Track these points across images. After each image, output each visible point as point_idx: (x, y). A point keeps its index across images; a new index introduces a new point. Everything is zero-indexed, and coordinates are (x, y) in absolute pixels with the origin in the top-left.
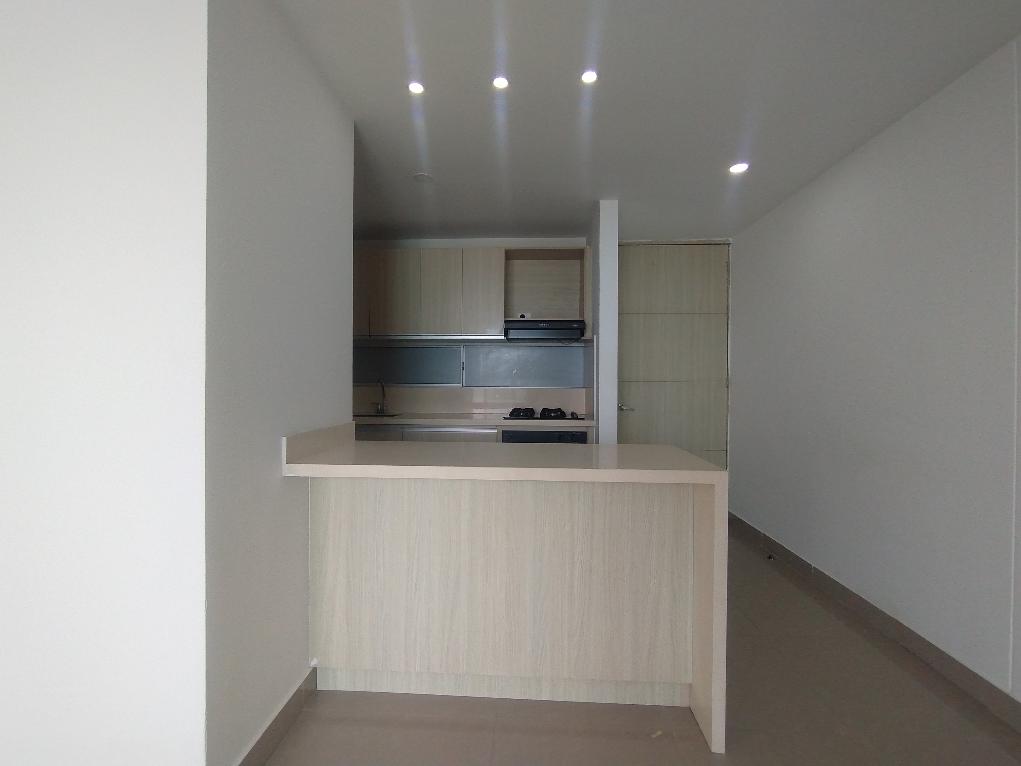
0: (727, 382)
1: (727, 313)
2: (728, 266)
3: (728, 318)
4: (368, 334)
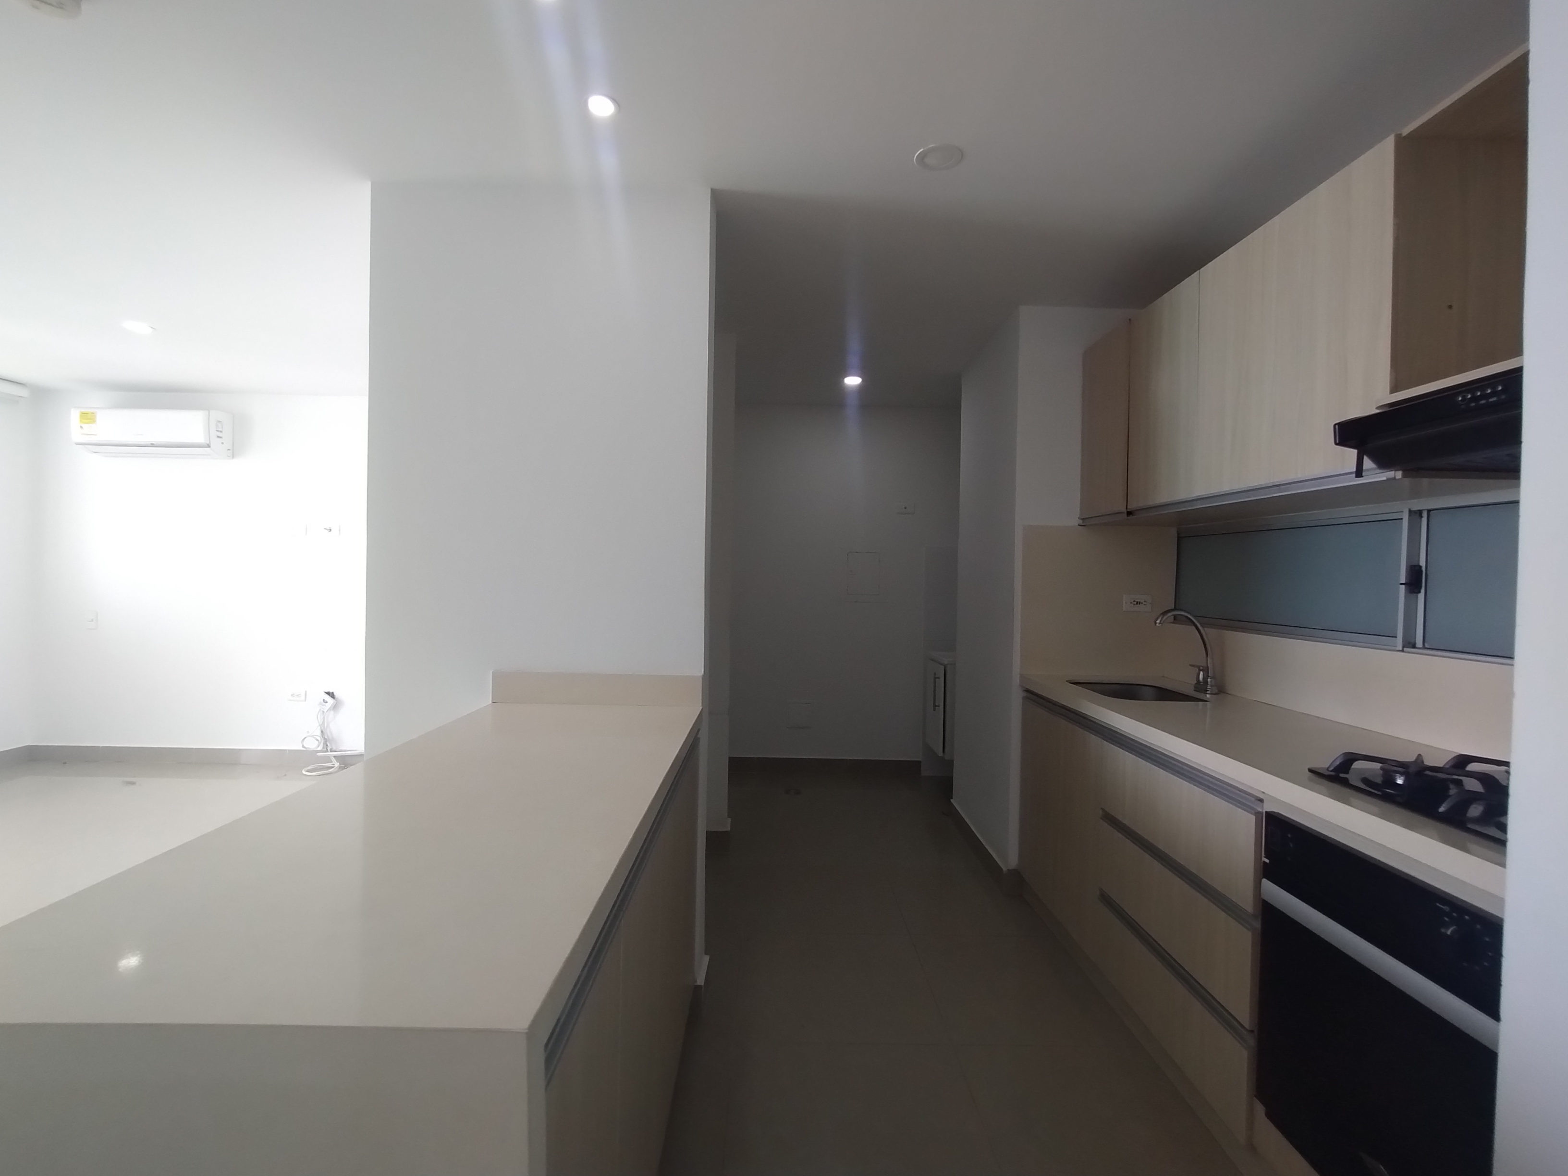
4: (1124, 510)
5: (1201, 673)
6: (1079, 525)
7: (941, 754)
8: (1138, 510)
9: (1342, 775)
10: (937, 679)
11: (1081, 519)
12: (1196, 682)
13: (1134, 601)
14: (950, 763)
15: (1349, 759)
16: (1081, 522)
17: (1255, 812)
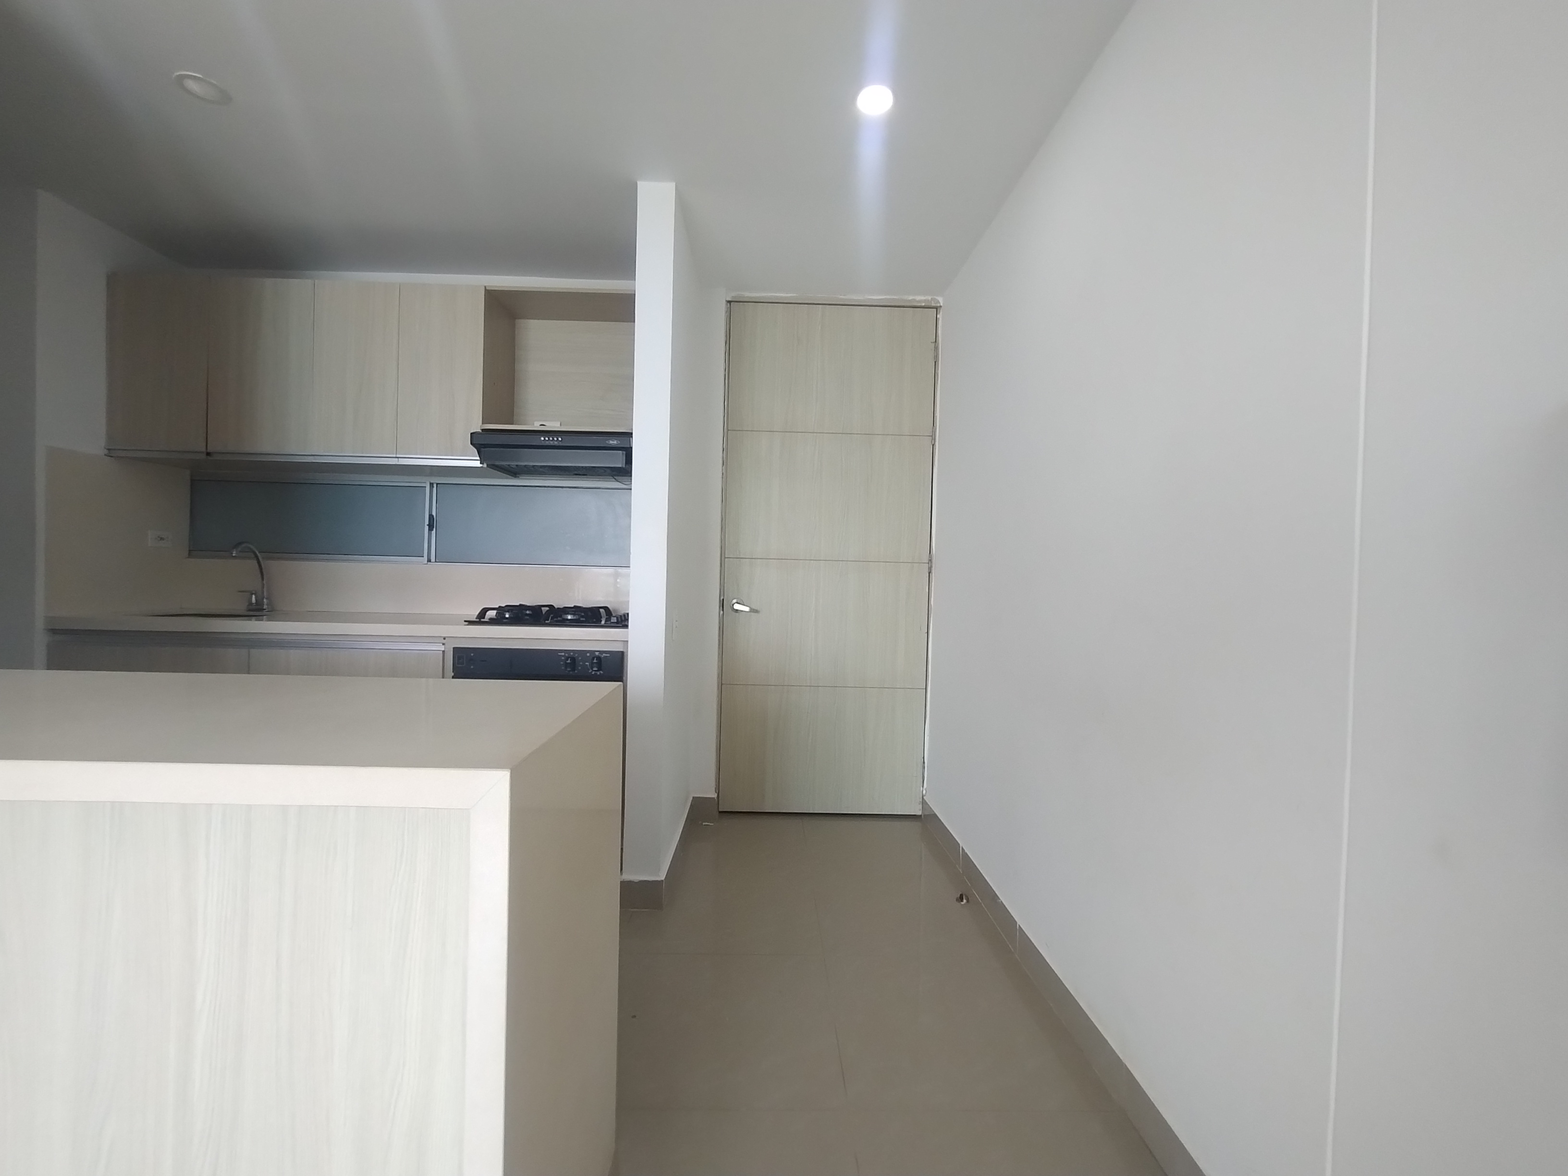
0: (929, 563)
1: (932, 436)
2: (936, 348)
3: (933, 445)
4: (204, 449)
5: (254, 596)
6: (105, 455)
8: (216, 453)
9: (482, 620)
11: (107, 449)
12: (248, 604)
13: (158, 537)
15: (484, 611)
16: (106, 452)
17: (441, 652)
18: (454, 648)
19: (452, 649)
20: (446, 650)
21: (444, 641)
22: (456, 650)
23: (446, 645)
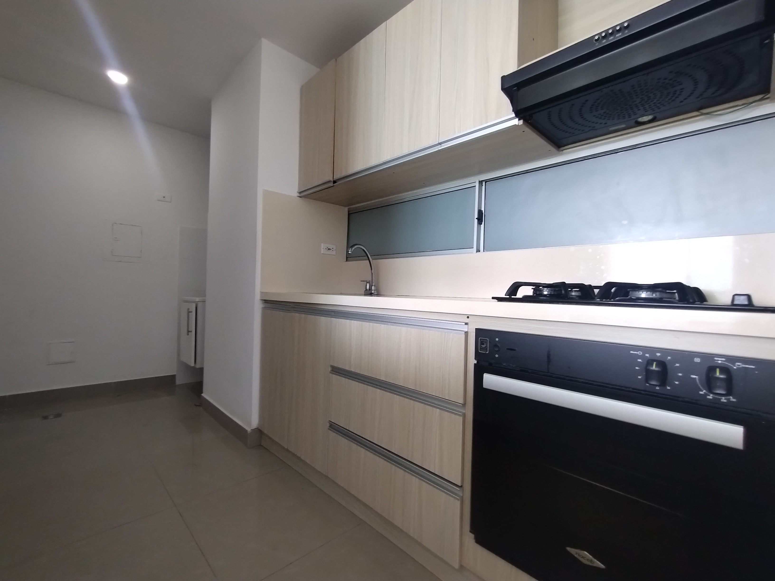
4: (332, 179)
5: (368, 285)
6: (297, 196)
7: (192, 364)
9: (514, 296)
10: (190, 313)
11: (299, 193)
13: (327, 248)
14: (201, 370)
15: (515, 287)
17: (464, 332)
18: (476, 329)
19: (475, 329)
20: (468, 331)
21: (467, 320)
22: (479, 332)
23: (469, 324)
